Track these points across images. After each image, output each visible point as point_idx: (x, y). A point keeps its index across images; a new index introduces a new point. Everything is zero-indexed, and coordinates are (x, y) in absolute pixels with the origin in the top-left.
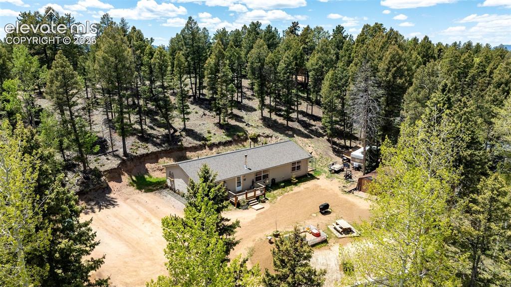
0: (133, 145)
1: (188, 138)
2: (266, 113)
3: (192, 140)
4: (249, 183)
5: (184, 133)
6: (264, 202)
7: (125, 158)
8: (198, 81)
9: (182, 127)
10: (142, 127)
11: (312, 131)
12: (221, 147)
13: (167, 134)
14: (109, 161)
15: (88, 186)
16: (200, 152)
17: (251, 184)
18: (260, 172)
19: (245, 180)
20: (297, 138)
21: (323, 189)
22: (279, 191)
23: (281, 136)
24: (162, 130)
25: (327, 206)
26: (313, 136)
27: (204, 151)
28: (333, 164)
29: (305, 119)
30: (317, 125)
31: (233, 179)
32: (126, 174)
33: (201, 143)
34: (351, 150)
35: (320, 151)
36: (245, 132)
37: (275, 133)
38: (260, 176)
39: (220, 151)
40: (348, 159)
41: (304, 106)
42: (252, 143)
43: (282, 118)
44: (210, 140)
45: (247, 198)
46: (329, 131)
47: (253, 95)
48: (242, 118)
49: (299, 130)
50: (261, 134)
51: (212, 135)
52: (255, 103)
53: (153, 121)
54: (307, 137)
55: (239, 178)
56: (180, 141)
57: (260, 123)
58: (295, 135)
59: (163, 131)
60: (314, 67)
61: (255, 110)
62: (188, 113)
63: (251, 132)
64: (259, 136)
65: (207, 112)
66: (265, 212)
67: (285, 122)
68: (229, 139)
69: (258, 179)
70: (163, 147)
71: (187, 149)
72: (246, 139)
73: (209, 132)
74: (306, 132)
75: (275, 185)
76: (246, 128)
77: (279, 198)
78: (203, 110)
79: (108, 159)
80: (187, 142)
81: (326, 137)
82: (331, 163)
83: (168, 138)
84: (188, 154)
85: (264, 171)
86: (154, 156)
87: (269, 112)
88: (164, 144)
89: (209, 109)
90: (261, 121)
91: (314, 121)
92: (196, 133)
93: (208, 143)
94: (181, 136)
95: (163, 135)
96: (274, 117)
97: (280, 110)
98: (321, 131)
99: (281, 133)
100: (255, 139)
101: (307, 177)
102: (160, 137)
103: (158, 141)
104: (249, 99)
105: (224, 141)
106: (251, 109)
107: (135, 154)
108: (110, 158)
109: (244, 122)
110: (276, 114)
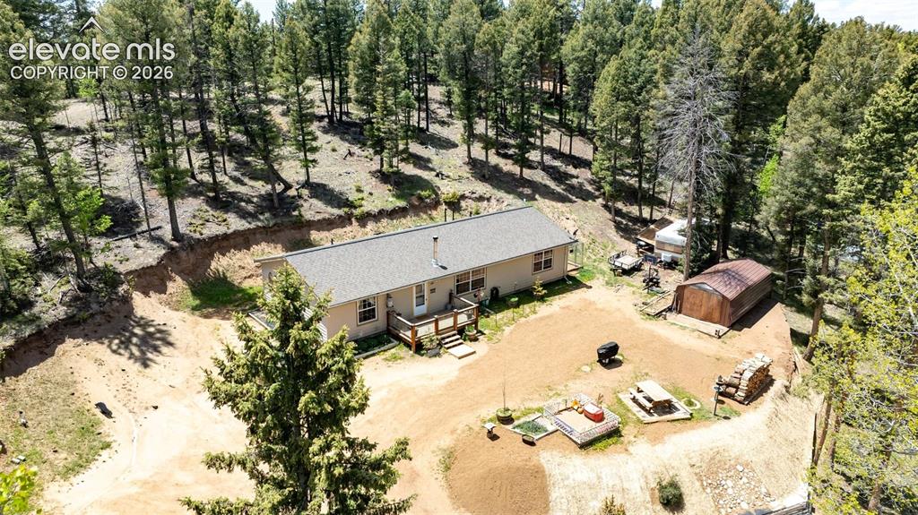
0: (194, 217)
1: (314, 201)
2: (478, 151)
3: (323, 206)
4: (441, 297)
5: (305, 192)
6: (476, 340)
7: (175, 244)
8: (337, 84)
9: (302, 178)
10: (214, 178)
11: (571, 188)
12: (385, 221)
13: (270, 195)
14: (140, 251)
15: (86, 306)
16: (339, 231)
17: (446, 299)
18: (466, 274)
19: (433, 291)
20: (542, 203)
21: (602, 310)
22: (507, 314)
23: (509, 199)
24: (259, 184)
25: (613, 349)
26: (574, 198)
27: (348, 229)
28: (618, 256)
29: (557, 163)
30: (582, 176)
31: (407, 289)
32: (178, 278)
33: (341, 212)
34: (652, 226)
35: (588, 228)
36: (434, 190)
37: (495, 191)
38: (466, 283)
39: (382, 229)
40: (647, 244)
41: (554, 139)
42: (449, 212)
43: (510, 162)
44: (361, 206)
45: (437, 332)
46: (607, 188)
47: (450, 116)
48: (429, 160)
49: (545, 186)
50: (467, 194)
51: (365, 195)
52: (455, 131)
53: (242, 165)
54: (562, 199)
55: (420, 287)
56: (297, 207)
57: (466, 171)
58: (537, 196)
59: (262, 187)
60: (577, 54)
61: (455, 146)
62: (314, 150)
63: (447, 189)
64: (463, 197)
65: (355, 149)
66: (477, 362)
67: (516, 170)
68: (401, 203)
69: (462, 288)
70: (259, 220)
71: (311, 225)
72: (436, 204)
73: (359, 190)
74: (559, 189)
75: (498, 301)
76: (437, 182)
77: (507, 330)
78: (347, 145)
79: (137, 246)
80: (313, 209)
81: (600, 201)
82: (614, 253)
83: (272, 200)
84: (315, 235)
85: (476, 271)
86: (240, 240)
87: (483, 148)
88: (262, 213)
89: (359, 142)
90: (467, 168)
91: (575, 167)
92: (332, 191)
93: (357, 212)
94: (300, 197)
95: (260, 196)
96: (494, 159)
97: (506, 146)
98: (590, 188)
99: (509, 193)
100: (454, 205)
101: (565, 284)
102: (255, 200)
103: (250, 208)
104: (443, 123)
105: (389, 207)
106: (448, 144)
107: (197, 236)
108: (142, 242)
109: (433, 170)
110: (498, 154)
